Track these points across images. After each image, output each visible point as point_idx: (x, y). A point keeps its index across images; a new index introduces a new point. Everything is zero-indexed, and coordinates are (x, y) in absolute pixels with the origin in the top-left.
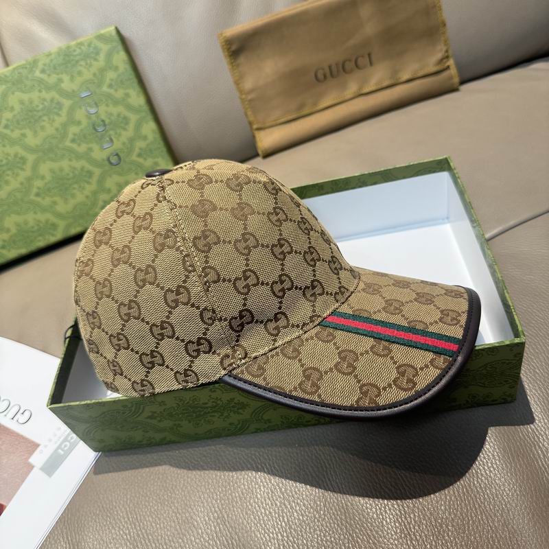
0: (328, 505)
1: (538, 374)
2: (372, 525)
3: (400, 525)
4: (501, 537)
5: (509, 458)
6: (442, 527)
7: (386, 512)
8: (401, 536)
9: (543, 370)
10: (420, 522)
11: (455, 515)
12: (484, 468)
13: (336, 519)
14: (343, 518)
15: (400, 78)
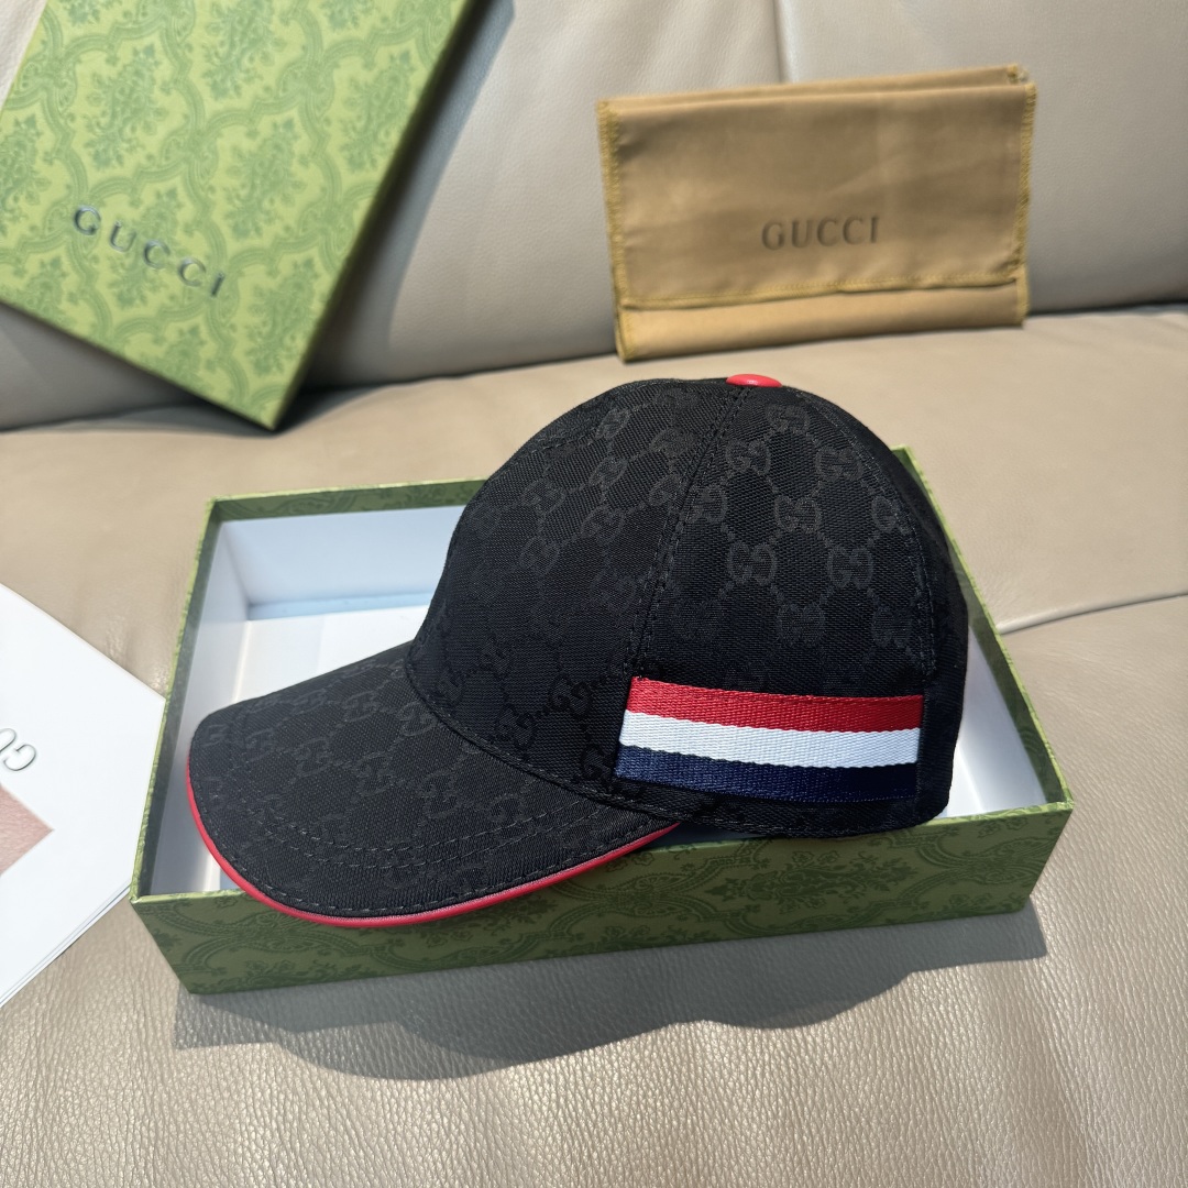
0: (659, 1042)
1: (1075, 887)
2: (733, 1092)
3: (786, 1103)
4: (959, 1158)
5: (998, 1026)
6: (858, 1121)
7: (763, 1075)
8: (783, 1124)
9: (1087, 883)
10: (823, 1105)
11: (886, 1107)
12: (951, 1034)
13: (670, 1069)
14: (684, 1070)
15: (919, 279)
